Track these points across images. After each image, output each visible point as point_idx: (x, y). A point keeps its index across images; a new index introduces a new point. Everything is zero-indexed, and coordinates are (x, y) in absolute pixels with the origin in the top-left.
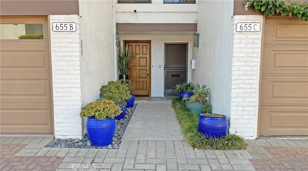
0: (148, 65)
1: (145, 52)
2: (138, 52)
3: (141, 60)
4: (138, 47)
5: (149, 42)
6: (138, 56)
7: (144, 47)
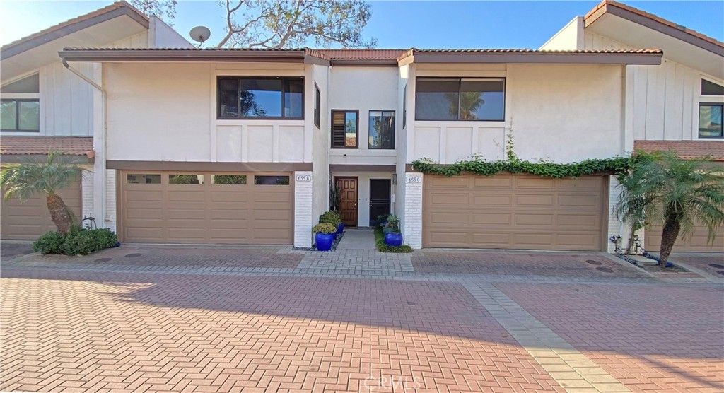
0: (356, 198)
1: (352, 187)
2: (346, 187)
3: (349, 193)
4: (346, 182)
5: (357, 178)
6: (347, 190)
7: (353, 182)
